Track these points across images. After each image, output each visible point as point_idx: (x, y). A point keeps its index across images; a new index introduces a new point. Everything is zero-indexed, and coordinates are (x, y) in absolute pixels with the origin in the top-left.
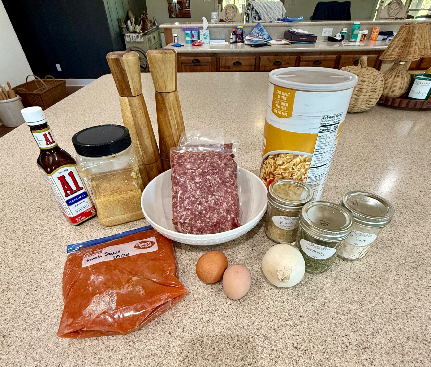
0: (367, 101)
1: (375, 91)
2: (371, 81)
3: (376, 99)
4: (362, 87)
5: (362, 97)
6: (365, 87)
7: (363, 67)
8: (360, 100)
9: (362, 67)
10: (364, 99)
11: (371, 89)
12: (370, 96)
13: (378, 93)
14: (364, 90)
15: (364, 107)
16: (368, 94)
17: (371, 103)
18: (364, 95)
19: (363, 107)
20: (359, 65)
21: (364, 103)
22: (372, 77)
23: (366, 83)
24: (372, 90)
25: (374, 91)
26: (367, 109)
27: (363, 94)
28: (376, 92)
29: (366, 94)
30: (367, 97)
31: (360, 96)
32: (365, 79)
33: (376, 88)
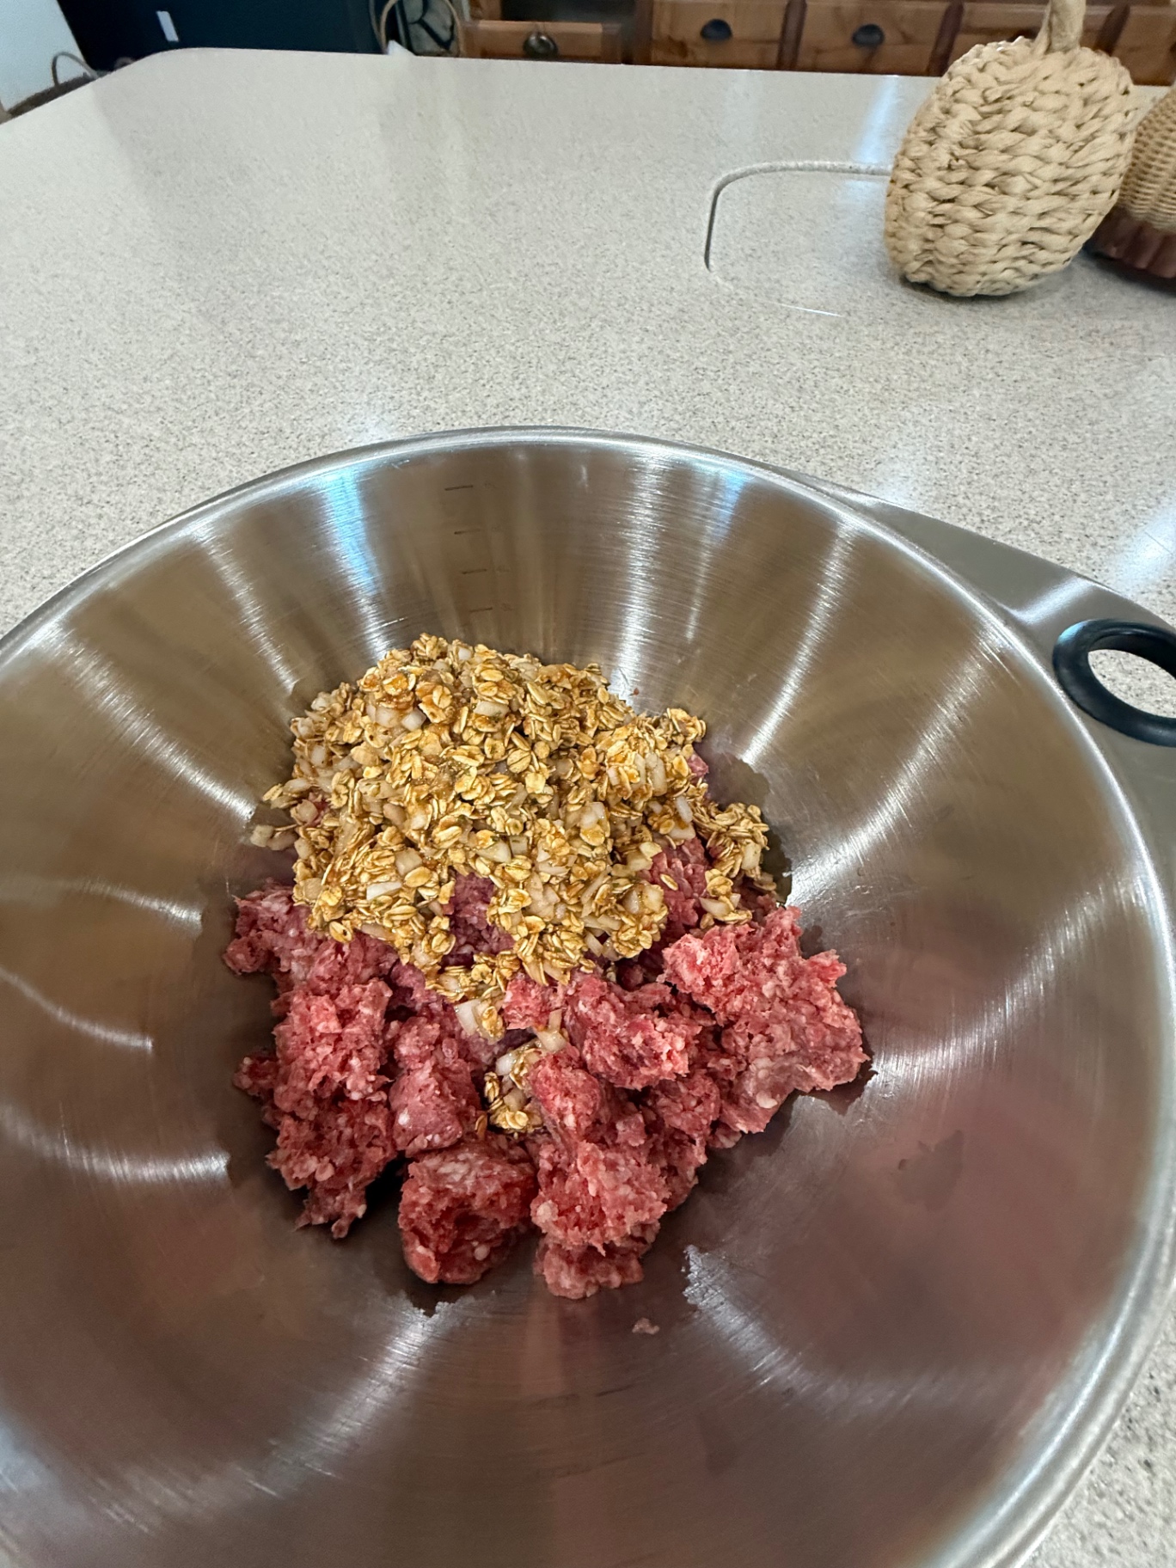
0: (1025, 243)
1: (1074, 190)
2: (1067, 131)
3: (1073, 234)
4: (1011, 166)
5: (1001, 219)
6: (1025, 164)
7: (1056, 45)
8: (991, 238)
9: (1049, 50)
10: (1010, 233)
11: (1056, 181)
12: (1043, 215)
13: (1084, 200)
14: (1019, 185)
15: (1008, 273)
16: (1036, 206)
17: (1043, 256)
18: (1014, 213)
19: (1004, 275)
20: (1042, 37)
21: (1011, 251)
22: (1076, 109)
23: (1034, 144)
24: (1060, 186)
25: (1066, 187)
26: (1023, 283)
27: (1012, 203)
28: (1074, 198)
29: (1022, 203)
30: (1026, 222)
31: (994, 212)
32: (1037, 119)
33: (1079, 174)
